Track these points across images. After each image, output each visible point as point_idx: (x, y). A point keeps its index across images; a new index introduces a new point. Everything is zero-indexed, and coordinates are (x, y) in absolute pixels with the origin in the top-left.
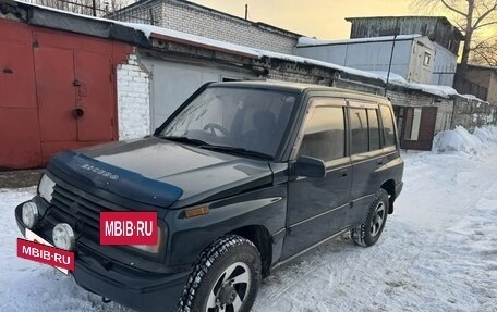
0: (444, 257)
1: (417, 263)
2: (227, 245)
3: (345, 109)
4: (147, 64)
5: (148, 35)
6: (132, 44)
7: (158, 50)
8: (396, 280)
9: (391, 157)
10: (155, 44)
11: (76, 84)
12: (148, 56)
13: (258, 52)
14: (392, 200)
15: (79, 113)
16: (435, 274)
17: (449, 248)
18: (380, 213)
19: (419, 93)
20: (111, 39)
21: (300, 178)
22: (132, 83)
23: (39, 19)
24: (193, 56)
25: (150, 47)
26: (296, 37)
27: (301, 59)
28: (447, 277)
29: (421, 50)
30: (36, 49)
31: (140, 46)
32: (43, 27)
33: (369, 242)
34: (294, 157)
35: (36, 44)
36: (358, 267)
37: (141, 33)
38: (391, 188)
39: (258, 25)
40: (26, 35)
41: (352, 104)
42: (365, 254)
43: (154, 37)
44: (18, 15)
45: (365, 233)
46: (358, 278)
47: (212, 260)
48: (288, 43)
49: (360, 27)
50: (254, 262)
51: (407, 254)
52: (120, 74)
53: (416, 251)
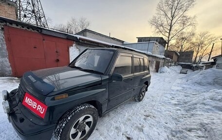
0: (163, 105)
1: (154, 108)
2: (80, 109)
3: (132, 57)
4: (79, 47)
5: (78, 38)
6: (74, 41)
7: (82, 43)
8: (148, 114)
9: (147, 74)
10: (81, 41)
11: (57, 52)
12: (79, 44)
13: (112, 44)
14: (147, 87)
15: (58, 60)
16: (160, 112)
17: (164, 102)
18: (143, 91)
19: (155, 57)
20: (67, 39)
21: (113, 81)
22: (74, 52)
23: (44, 32)
25: (79, 42)
26: (123, 42)
27: (123, 47)
28: (164, 113)
29: (156, 45)
30: (44, 41)
31: (76, 41)
32: (46, 35)
33: (140, 100)
34: (111, 73)
35: (44, 40)
36: (136, 109)
37: (76, 38)
38: (147, 83)
39: (113, 38)
40: (41, 37)
41: (134, 56)
42: (138, 104)
43: (80, 39)
44: (38, 31)
45: (139, 97)
46: (135, 114)
47: (71, 116)
48: (121, 43)
49: (140, 40)
50: (94, 114)
51: (151, 104)
52: (70, 49)
53: (154, 103)
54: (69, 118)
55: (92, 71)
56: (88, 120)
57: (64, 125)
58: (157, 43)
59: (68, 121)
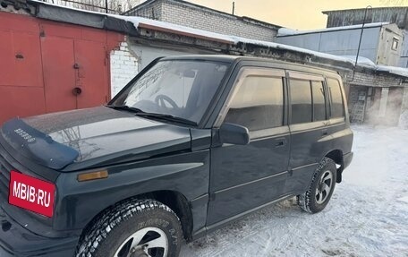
0: (390, 227)
1: (360, 232)
2: (134, 210)
3: (285, 80)
4: (137, 50)
5: (136, 25)
6: (123, 33)
7: (146, 38)
8: (334, 248)
10: (143, 33)
11: (76, 67)
12: (137, 43)
13: (234, 39)
14: (340, 171)
15: (78, 91)
16: (376, 244)
17: (395, 218)
18: (328, 182)
19: (387, 74)
20: (105, 29)
21: (225, 145)
22: (123, 65)
23: (44, 13)
24: (177, 43)
25: (139, 36)
26: (276, 28)
27: (274, 45)
28: (389, 247)
29: (390, 36)
30: (43, 39)
31: (131, 35)
32: (48, 20)
33: (315, 210)
34: (219, 123)
35: (42, 34)
36: (299, 233)
37: (131, 24)
39: (242, 19)
40: (35, 27)
41: (292, 75)
42: (309, 221)
43: (141, 27)
44: (28, 10)
46: (295, 245)
47: (113, 225)
48: (270, 34)
49: (335, 19)
51: (352, 222)
52: (113, 58)
53: (362, 219)
54: (108, 229)
55: (170, 117)
56: (153, 244)
57: (96, 244)
58: (394, 27)
59: (104, 235)
